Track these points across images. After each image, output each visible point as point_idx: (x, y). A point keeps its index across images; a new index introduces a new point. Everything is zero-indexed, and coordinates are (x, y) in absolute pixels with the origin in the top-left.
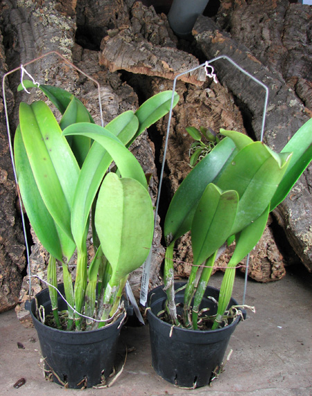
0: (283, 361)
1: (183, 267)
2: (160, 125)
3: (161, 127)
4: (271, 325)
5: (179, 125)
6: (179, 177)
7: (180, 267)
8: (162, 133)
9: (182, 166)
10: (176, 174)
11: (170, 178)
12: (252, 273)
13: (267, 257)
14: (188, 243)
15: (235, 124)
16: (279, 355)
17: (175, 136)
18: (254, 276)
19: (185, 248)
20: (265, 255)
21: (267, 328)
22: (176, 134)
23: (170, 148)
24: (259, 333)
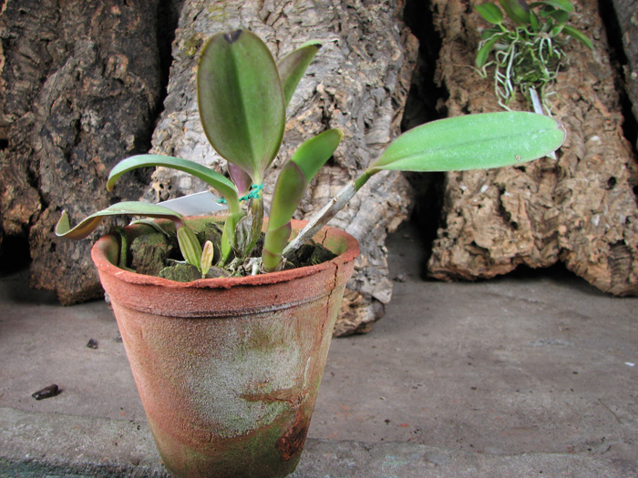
0: (618, 419)
1: (450, 254)
2: (439, 21)
3: (442, 23)
4: (611, 359)
5: (471, 15)
6: (464, 101)
7: (446, 253)
8: (442, 35)
9: (470, 81)
10: (457, 98)
11: (447, 104)
12: (590, 272)
13: (622, 242)
14: (465, 211)
15: (580, 7)
16: (613, 408)
17: (463, 36)
18: (595, 279)
19: (459, 220)
20: (619, 237)
21: (599, 363)
22: (466, 31)
23: (454, 57)
24: (579, 369)
